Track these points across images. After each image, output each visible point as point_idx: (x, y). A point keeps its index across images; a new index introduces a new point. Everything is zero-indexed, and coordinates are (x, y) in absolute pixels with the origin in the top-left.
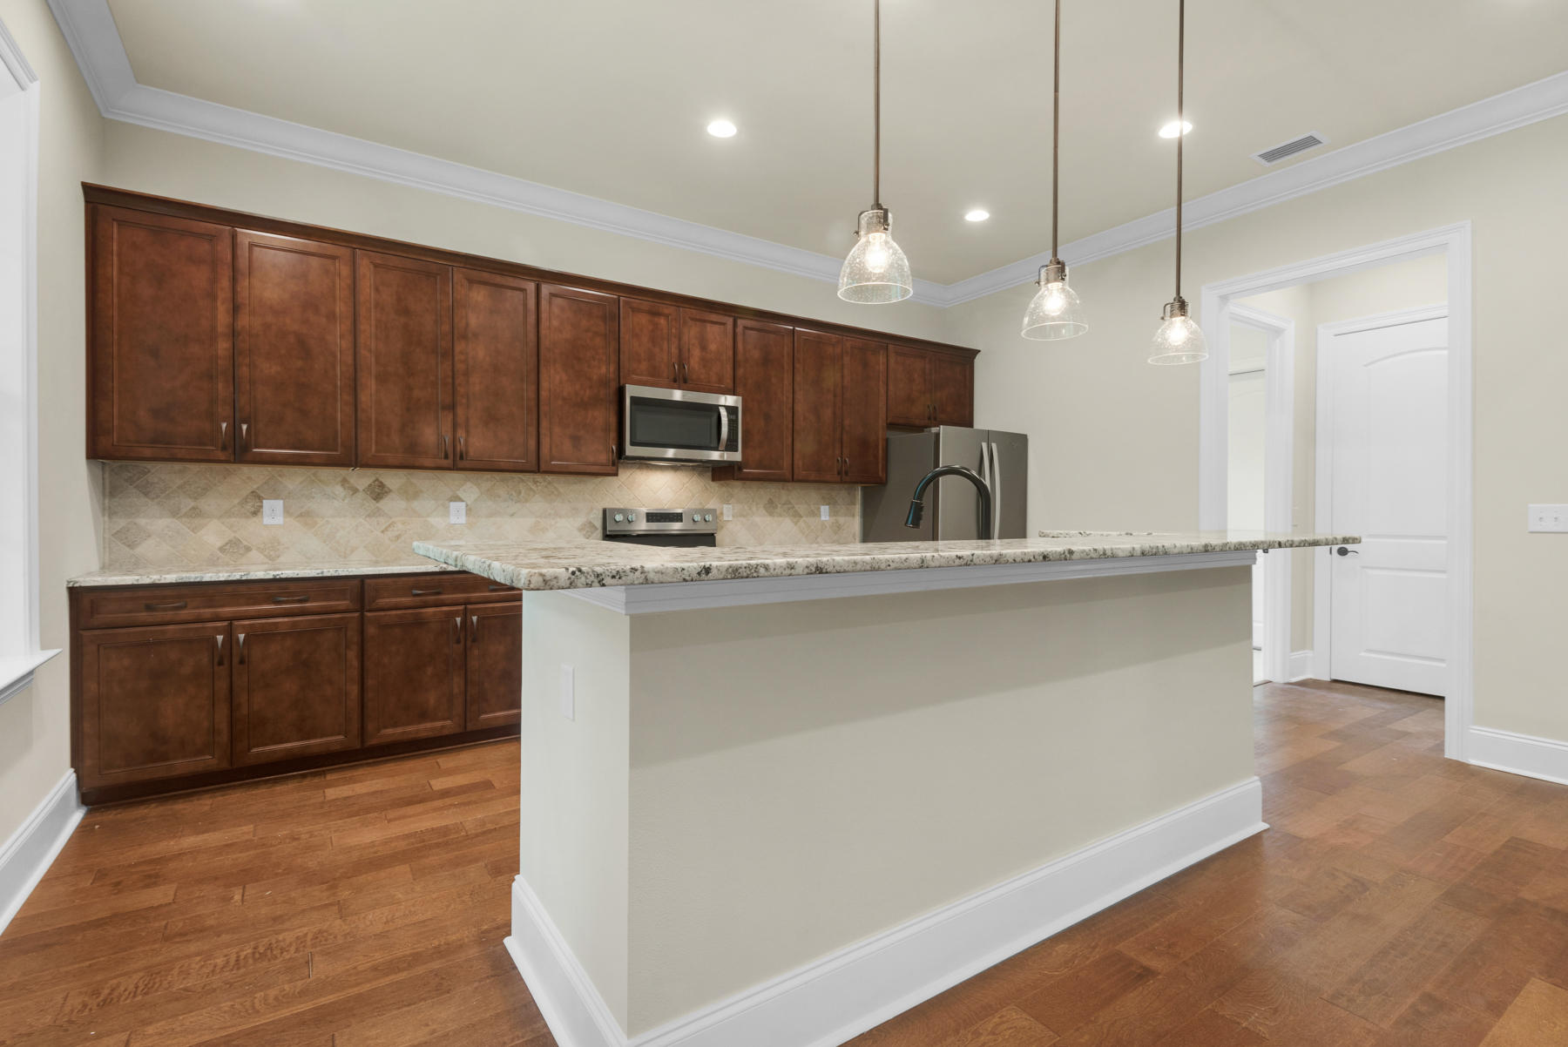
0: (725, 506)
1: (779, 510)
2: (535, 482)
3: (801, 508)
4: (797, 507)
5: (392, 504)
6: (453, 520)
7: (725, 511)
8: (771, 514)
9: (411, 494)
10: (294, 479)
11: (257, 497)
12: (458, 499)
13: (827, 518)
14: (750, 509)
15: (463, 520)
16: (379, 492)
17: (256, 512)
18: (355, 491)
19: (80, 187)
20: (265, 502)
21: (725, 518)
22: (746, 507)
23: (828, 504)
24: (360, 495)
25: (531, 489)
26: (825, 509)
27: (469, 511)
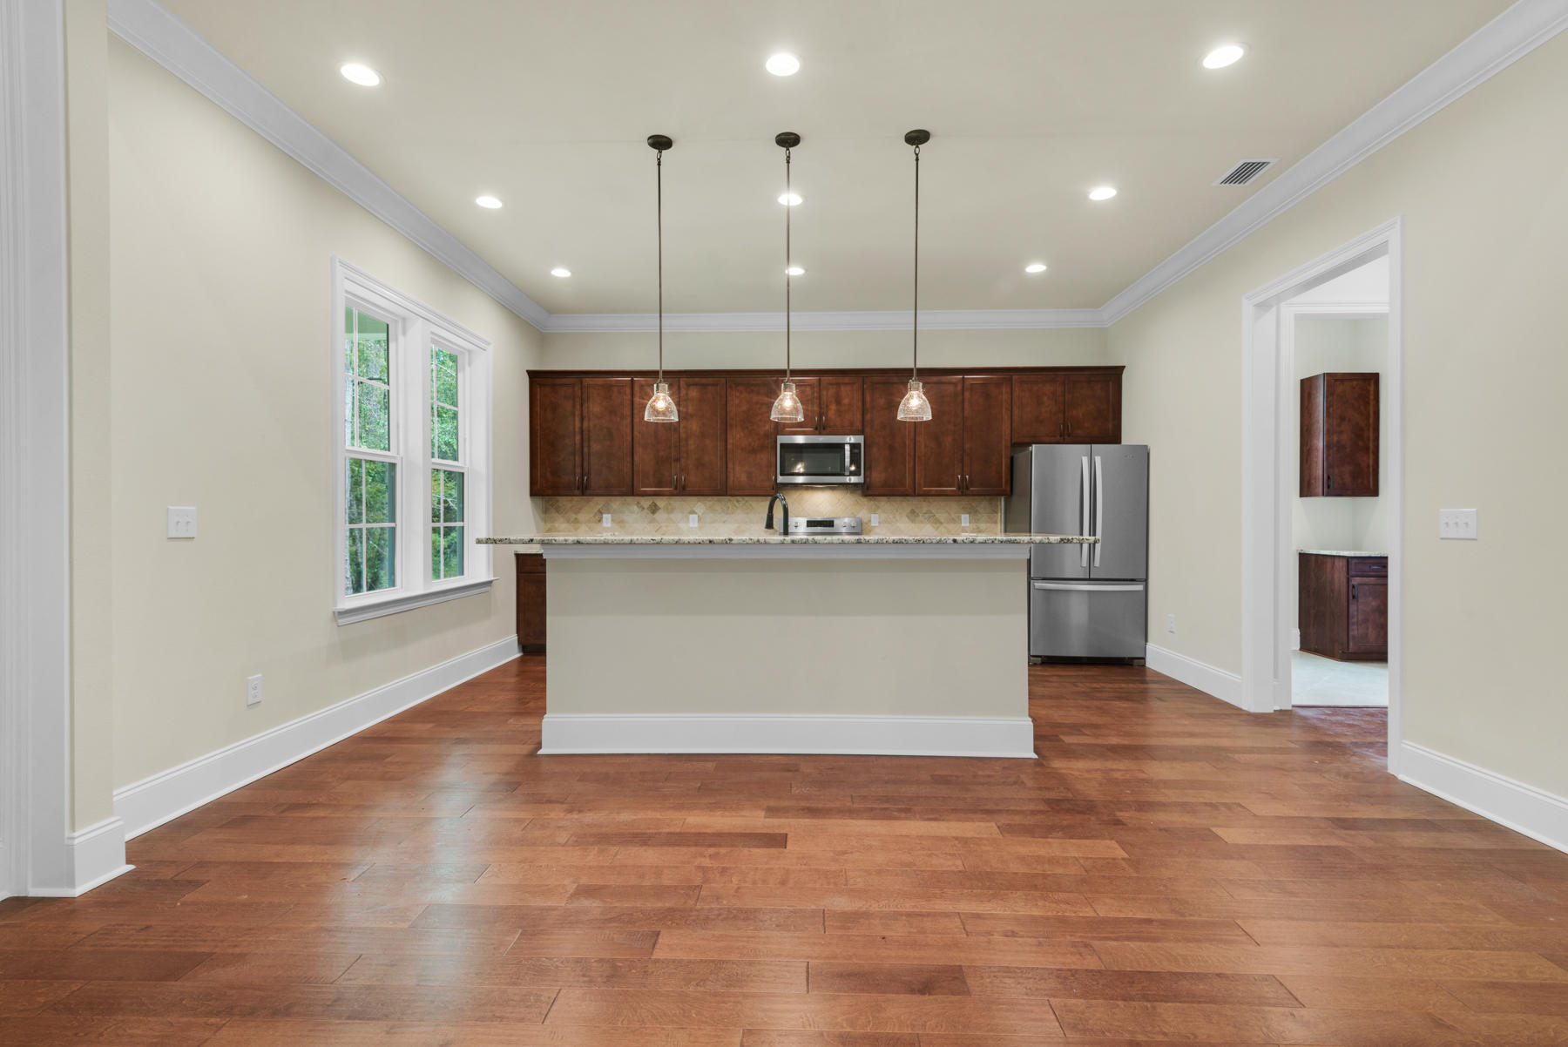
0: (873, 515)
1: (921, 518)
2: (738, 501)
3: (942, 516)
4: (937, 516)
5: (660, 516)
6: (691, 525)
7: (872, 520)
8: (913, 521)
9: (670, 510)
10: (616, 503)
11: (601, 513)
12: (694, 512)
13: (968, 525)
14: (894, 517)
15: (696, 525)
16: (654, 509)
17: (600, 521)
18: (643, 508)
19: (526, 374)
20: (604, 515)
21: (873, 525)
22: (891, 516)
23: (969, 513)
24: (646, 511)
25: (735, 506)
26: (965, 518)
27: (700, 519)
